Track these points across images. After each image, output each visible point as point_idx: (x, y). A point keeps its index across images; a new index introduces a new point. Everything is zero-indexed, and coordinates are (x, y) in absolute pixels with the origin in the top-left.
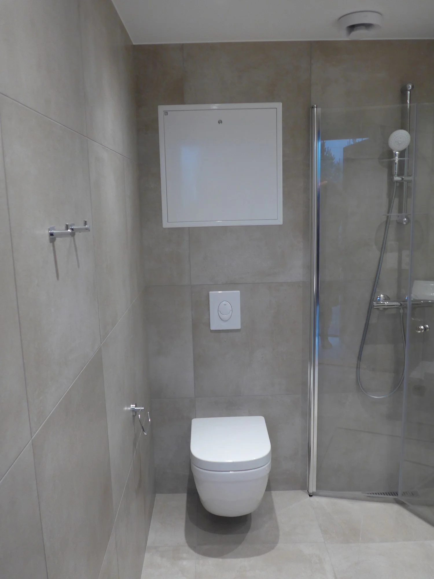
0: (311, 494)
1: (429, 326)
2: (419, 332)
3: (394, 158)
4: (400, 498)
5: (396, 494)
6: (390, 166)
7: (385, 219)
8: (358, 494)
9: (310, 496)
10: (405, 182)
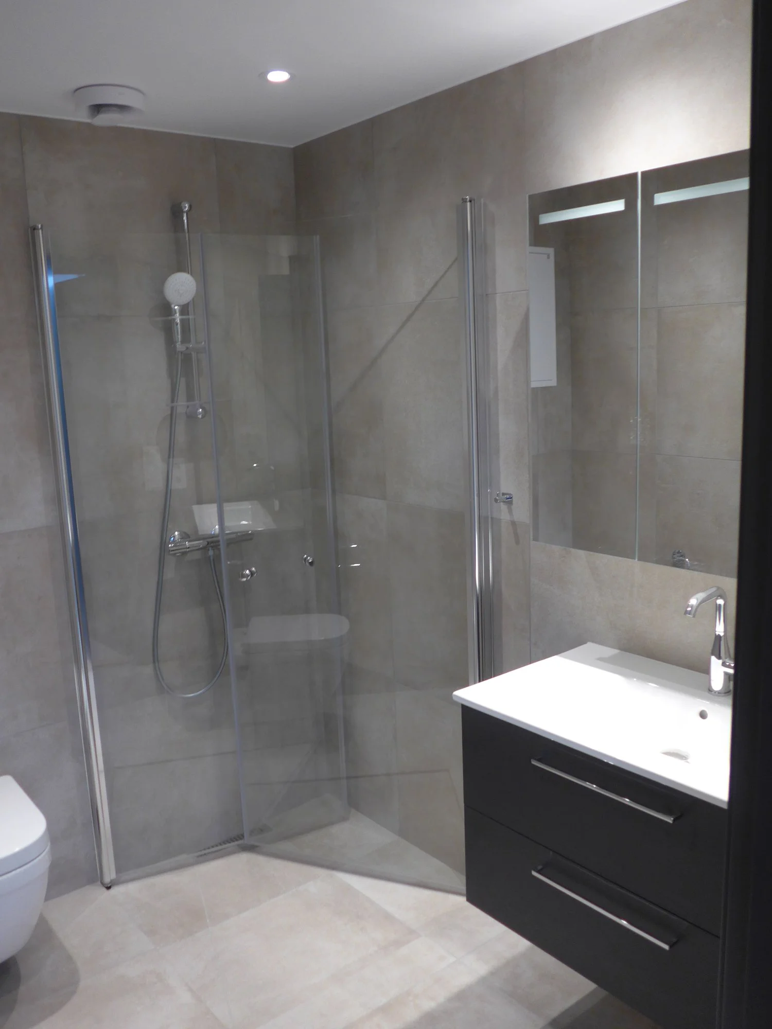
0: (109, 886)
1: (256, 569)
2: (245, 579)
3: (174, 315)
4: (247, 841)
5: (241, 837)
6: (168, 329)
7: (169, 412)
8: (183, 858)
9: (108, 888)
10: (193, 353)
